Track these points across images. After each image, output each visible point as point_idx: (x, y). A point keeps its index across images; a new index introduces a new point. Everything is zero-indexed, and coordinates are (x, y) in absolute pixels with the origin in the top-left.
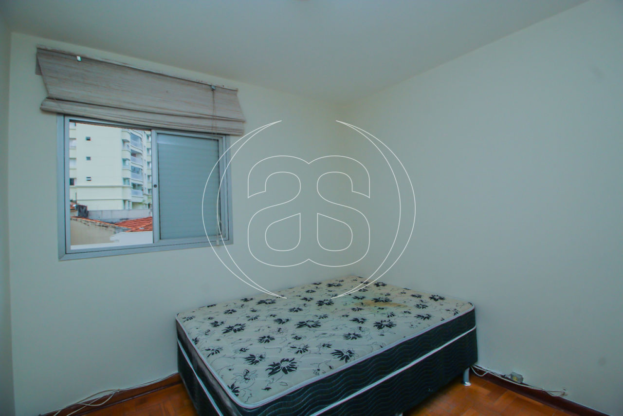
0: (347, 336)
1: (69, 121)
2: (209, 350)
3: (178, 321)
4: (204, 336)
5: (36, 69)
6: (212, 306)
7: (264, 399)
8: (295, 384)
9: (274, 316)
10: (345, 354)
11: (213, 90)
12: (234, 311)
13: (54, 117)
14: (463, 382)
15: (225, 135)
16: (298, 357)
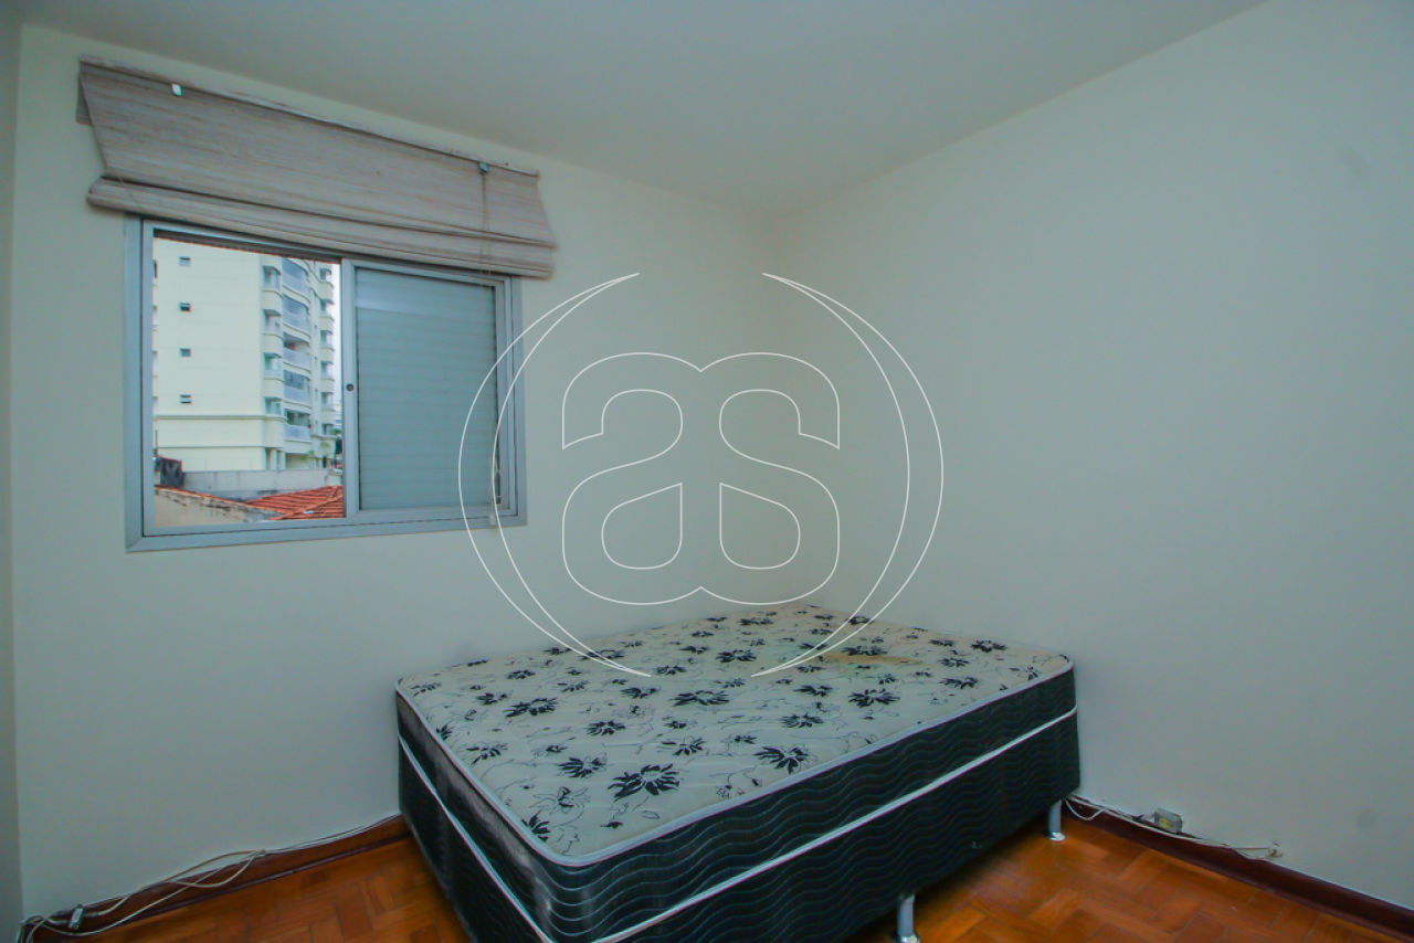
0: (791, 721)
1: (152, 232)
2: (477, 749)
3: (401, 693)
4: (464, 723)
5: (78, 111)
6: (478, 663)
7: (606, 845)
8: (676, 817)
9: (622, 683)
10: (787, 756)
11: (483, 172)
12: (528, 673)
13: (117, 224)
14: (1047, 833)
15: (510, 275)
16: (680, 763)
